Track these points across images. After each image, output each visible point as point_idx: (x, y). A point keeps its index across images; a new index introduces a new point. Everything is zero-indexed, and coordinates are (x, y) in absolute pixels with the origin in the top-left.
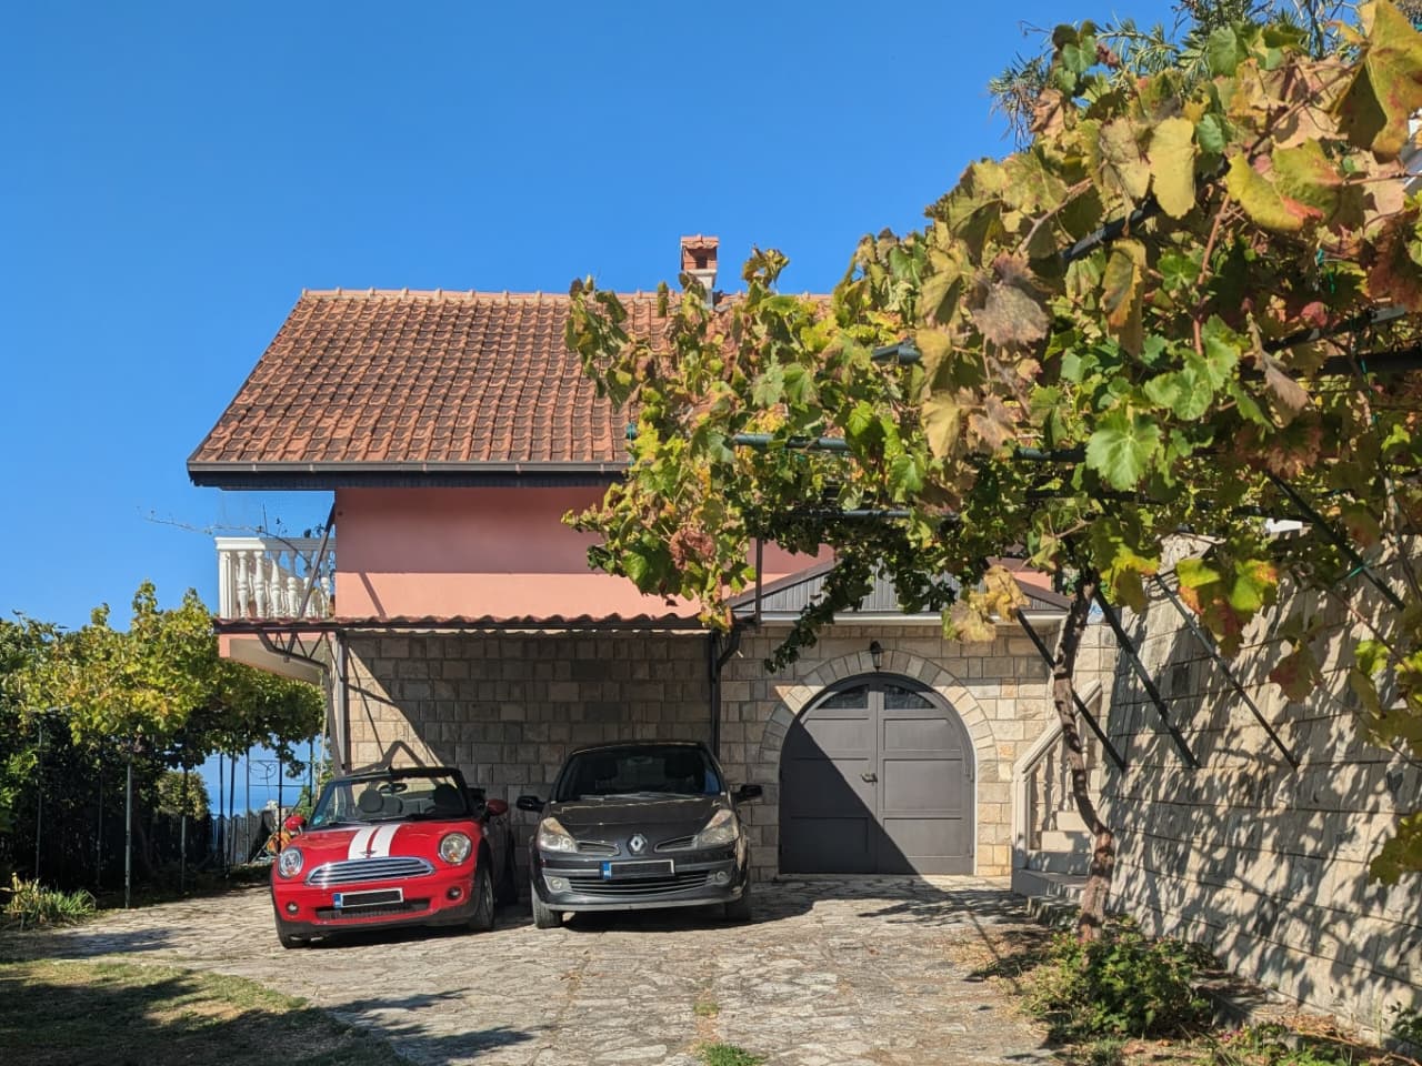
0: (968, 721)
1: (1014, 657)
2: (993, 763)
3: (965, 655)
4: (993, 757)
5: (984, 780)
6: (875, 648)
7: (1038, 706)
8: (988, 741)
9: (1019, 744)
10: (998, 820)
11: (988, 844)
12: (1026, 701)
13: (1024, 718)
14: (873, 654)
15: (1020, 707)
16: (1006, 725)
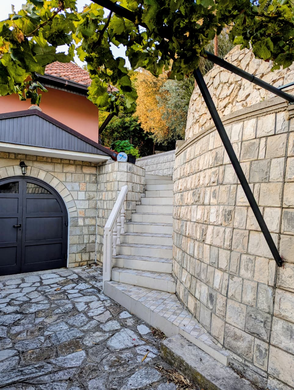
0: (66, 200)
1: (85, 174)
2: (76, 218)
3: (64, 171)
4: (76, 216)
5: (72, 226)
6: (22, 165)
7: (94, 195)
8: (74, 209)
9: (87, 210)
10: (78, 242)
11: (73, 253)
12: (90, 193)
13: (89, 200)
14: (22, 167)
15: (87, 195)
16: (81, 202)
